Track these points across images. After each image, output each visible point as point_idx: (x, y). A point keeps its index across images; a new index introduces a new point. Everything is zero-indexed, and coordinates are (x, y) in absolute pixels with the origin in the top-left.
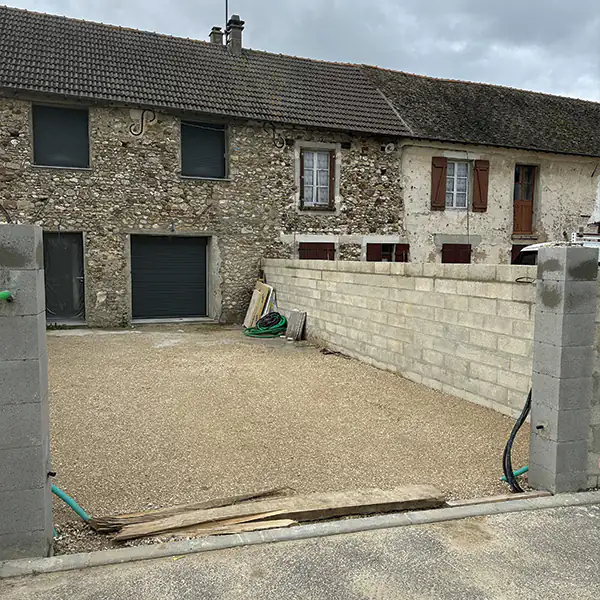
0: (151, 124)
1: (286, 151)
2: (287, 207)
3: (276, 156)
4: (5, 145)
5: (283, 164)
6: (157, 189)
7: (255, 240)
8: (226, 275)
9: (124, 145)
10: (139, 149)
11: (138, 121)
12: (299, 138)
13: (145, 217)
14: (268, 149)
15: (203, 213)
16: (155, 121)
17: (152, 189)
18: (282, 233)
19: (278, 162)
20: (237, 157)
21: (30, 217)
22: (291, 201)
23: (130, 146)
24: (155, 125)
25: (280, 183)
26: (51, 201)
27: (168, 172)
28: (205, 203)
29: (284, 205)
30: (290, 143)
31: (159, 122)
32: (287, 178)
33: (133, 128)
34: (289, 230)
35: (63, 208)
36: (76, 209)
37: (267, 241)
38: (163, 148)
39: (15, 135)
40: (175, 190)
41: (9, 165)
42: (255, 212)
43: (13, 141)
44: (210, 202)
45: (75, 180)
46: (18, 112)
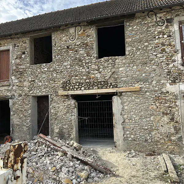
0: (80, 33)
1: (167, 27)
2: (171, 65)
3: (160, 33)
4: (20, 58)
5: (165, 36)
6: (84, 68)
7: (146, 92)
8: (126, 116)
9: (68, 47)
10: (74, 48)
11: (73, 33)
12: (177, 16)
13: (77, 84)
14: (152, 29)
15: (110, 78)
16: (82, 31)
17: (81, 68)
18: (168, 85)
19: (161, 36)
20: (130, 40)
21: (28, 90)
22: (174, 61)
23: (70, 47)
24: (82, 33)
25: (164, 50)
26: (36, 81)
27: (89, 57)
28: (111, 71)
29: (168, 64)
30: (170, 21)
31: (84, 31)
32: (170, 45)
33: (71, 37)
34: (174, 82)
35: (41, 84)
36: (46, 84)
37: (155, 91)
38: (87, 44)
39: (24, 53)
40: (93, 66)
41: (22, 67)
42: (145, 73)
43: (23, 56)
44: (113, 70)
45: (46, 69)
46: (25, 43)
